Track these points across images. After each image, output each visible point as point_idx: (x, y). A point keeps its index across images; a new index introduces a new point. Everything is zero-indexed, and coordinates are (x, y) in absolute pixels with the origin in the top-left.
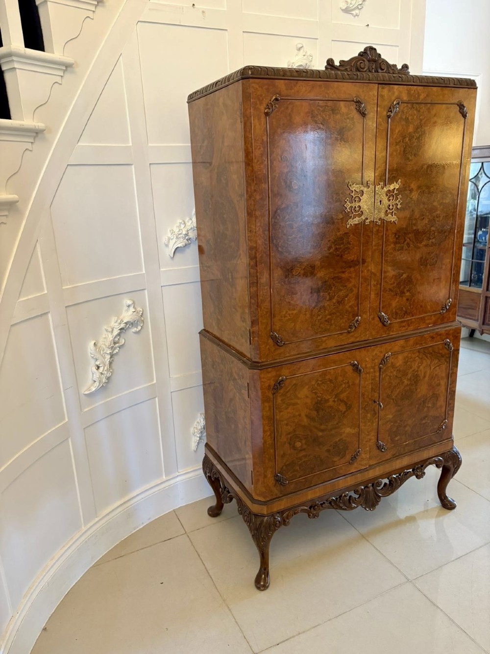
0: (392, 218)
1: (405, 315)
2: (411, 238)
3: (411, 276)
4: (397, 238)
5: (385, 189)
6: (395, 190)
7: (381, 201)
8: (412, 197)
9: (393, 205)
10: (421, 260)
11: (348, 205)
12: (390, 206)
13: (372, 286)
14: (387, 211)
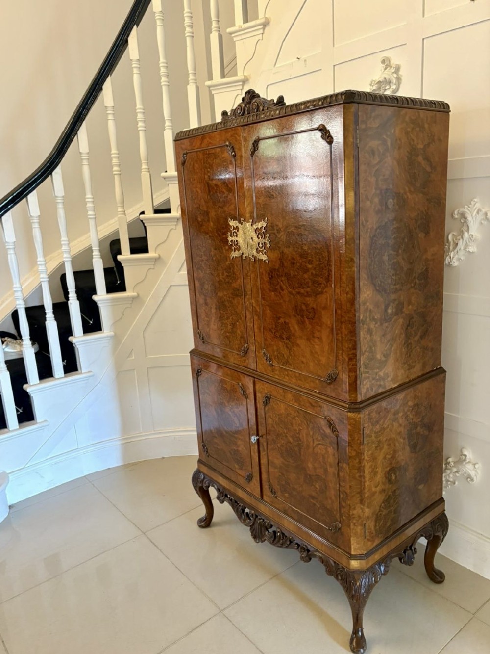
0: (264, 257)
1: (287, 363)
2: (284, 282)
3: (288, 323)
4: (270, 278)
5: (255, 227)
6: (263, 228)
7: (252, 238)
8: (281, 237)
9: (262, 244)
10: (297, 309)
11: (230, 239)
12: (259, 244)
13: (255, 320)
14: (257, 248)
